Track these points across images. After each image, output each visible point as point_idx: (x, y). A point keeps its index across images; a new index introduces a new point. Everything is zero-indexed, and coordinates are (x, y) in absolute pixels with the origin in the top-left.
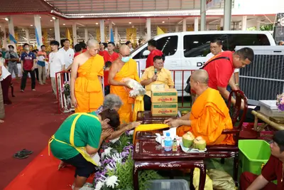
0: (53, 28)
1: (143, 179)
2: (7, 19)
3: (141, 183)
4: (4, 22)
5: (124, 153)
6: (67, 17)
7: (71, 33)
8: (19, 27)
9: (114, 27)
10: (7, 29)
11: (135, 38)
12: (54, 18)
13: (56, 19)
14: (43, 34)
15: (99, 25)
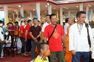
0: (47, 11)
2: (20, 6)
4: (18, 8)
6: (57, 3)
7: (59, 14)
8: (27, 11)
9: (90, 8)
10: (19, 13)
12: (48, 4)
13: (50, 4)
14: (41, 15)
15: (79, 7)
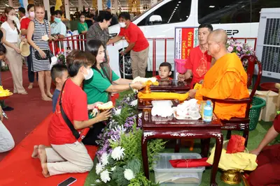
1: (151, 150)
3: (150, 154)
5: (127, 125)
11: (138, 6)
